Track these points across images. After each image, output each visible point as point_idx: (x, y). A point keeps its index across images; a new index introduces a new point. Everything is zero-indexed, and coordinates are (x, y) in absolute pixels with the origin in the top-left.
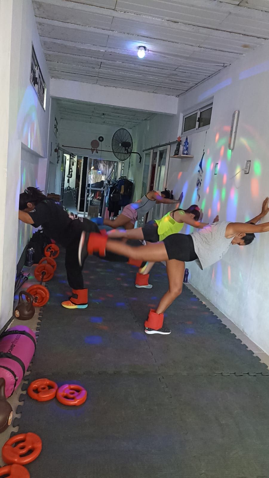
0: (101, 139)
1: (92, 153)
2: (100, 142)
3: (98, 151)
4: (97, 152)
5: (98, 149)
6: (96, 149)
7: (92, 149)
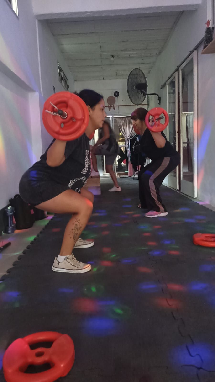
0: (117, 94)
1: (110, 111)
2: (116, 98)
3: (115, 107)
4: (114, 109)
5: (114, 105)
6: (113, 105)
7: (108, 106)
